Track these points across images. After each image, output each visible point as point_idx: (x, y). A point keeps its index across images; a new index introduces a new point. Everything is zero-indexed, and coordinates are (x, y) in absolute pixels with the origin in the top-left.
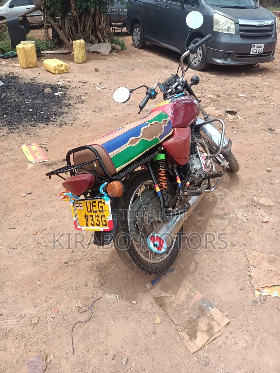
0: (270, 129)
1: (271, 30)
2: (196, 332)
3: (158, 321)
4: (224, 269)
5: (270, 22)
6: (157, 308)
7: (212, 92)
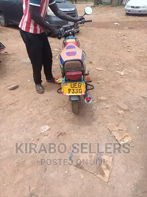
0: (90, 63)
1: (75, 13)
2: (103, 171)
3: (82, 177)
4: (100, 137)
5: (73, 9)
6: (79, 170)
7: (56, 47)
